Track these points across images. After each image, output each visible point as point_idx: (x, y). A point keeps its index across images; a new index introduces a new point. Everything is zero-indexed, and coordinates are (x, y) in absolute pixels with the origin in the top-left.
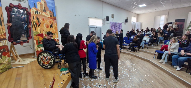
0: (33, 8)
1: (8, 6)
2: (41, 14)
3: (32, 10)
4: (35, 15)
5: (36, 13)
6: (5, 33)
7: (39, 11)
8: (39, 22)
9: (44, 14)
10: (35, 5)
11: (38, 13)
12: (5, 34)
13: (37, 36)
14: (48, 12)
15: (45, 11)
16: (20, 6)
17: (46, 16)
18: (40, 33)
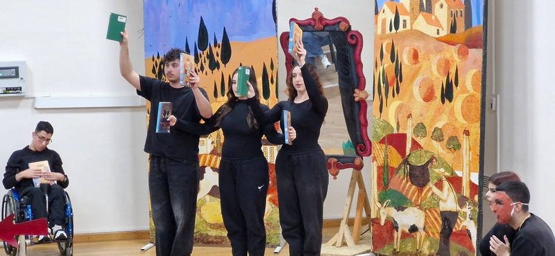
0: (385, 7)
2: (408, 27)
3: (381, 16)
4: (388, 36)
5: (391, 29)
7: (406, 13)
8: (398, 71)
9: (421, 24)
11: (397, 28)
13: (384, 146)
14: (442, 6)
15: (426, 6)
16: (318, 18)
17: (431, 31)
18: (395, 132)
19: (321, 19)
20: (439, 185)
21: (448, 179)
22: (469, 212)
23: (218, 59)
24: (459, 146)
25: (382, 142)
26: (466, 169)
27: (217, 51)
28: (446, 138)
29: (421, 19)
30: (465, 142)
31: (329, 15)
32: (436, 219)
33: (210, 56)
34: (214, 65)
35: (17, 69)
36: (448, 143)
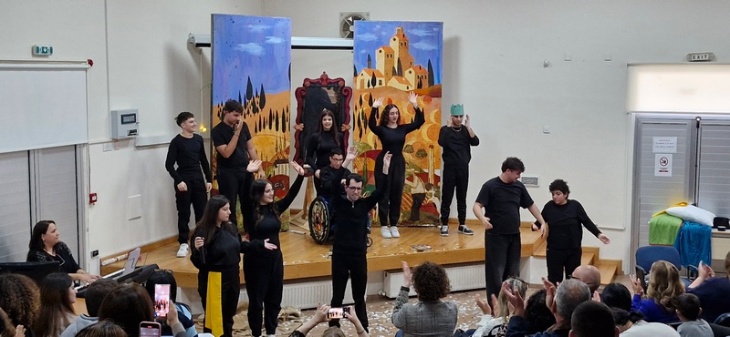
0: (363, 72)
1: (302, 86)
2: (384, 84)
3: (359, 78)
4: (366, 90)
5: (369, 86)
6: (288, 148)
7: (381, 76)
9: (394, 82)
10: (369, 59)
11: (374, 84)
12: (287, 151)
13: (363, 159)
14: (410, 72)
15: (398, 73)
16: (324, 78)
17: (403, 87)
18: (373, 149)
19: (327, 79)
20: (411, 179)
21: (417, 174)
22: (434, 193)
23: (258, 106)
24: (426, 155)
25: (362, 156)
26: (431, 168)
27: (257, 100)
28: (416, 151)
29: (393, 79)
30: (430, 152)
31: (332, 77)
32: (408, 199)
33: (253, 104)
34: (256, 110)
35: (135, 115)
36: (418, 153)
